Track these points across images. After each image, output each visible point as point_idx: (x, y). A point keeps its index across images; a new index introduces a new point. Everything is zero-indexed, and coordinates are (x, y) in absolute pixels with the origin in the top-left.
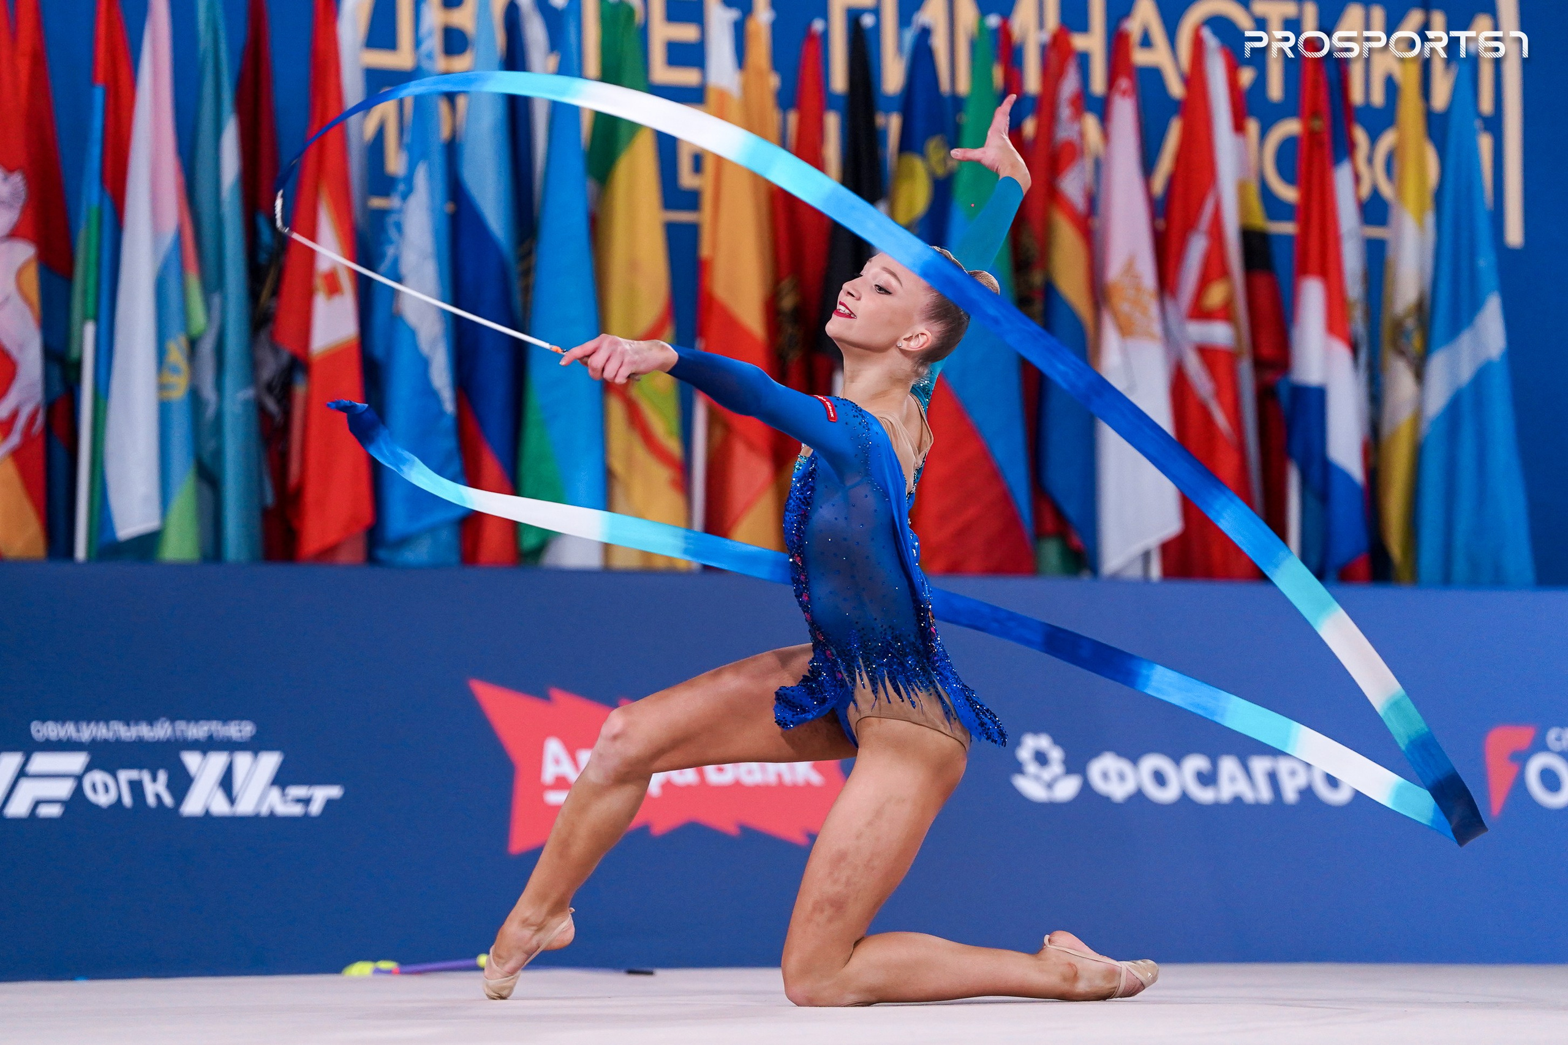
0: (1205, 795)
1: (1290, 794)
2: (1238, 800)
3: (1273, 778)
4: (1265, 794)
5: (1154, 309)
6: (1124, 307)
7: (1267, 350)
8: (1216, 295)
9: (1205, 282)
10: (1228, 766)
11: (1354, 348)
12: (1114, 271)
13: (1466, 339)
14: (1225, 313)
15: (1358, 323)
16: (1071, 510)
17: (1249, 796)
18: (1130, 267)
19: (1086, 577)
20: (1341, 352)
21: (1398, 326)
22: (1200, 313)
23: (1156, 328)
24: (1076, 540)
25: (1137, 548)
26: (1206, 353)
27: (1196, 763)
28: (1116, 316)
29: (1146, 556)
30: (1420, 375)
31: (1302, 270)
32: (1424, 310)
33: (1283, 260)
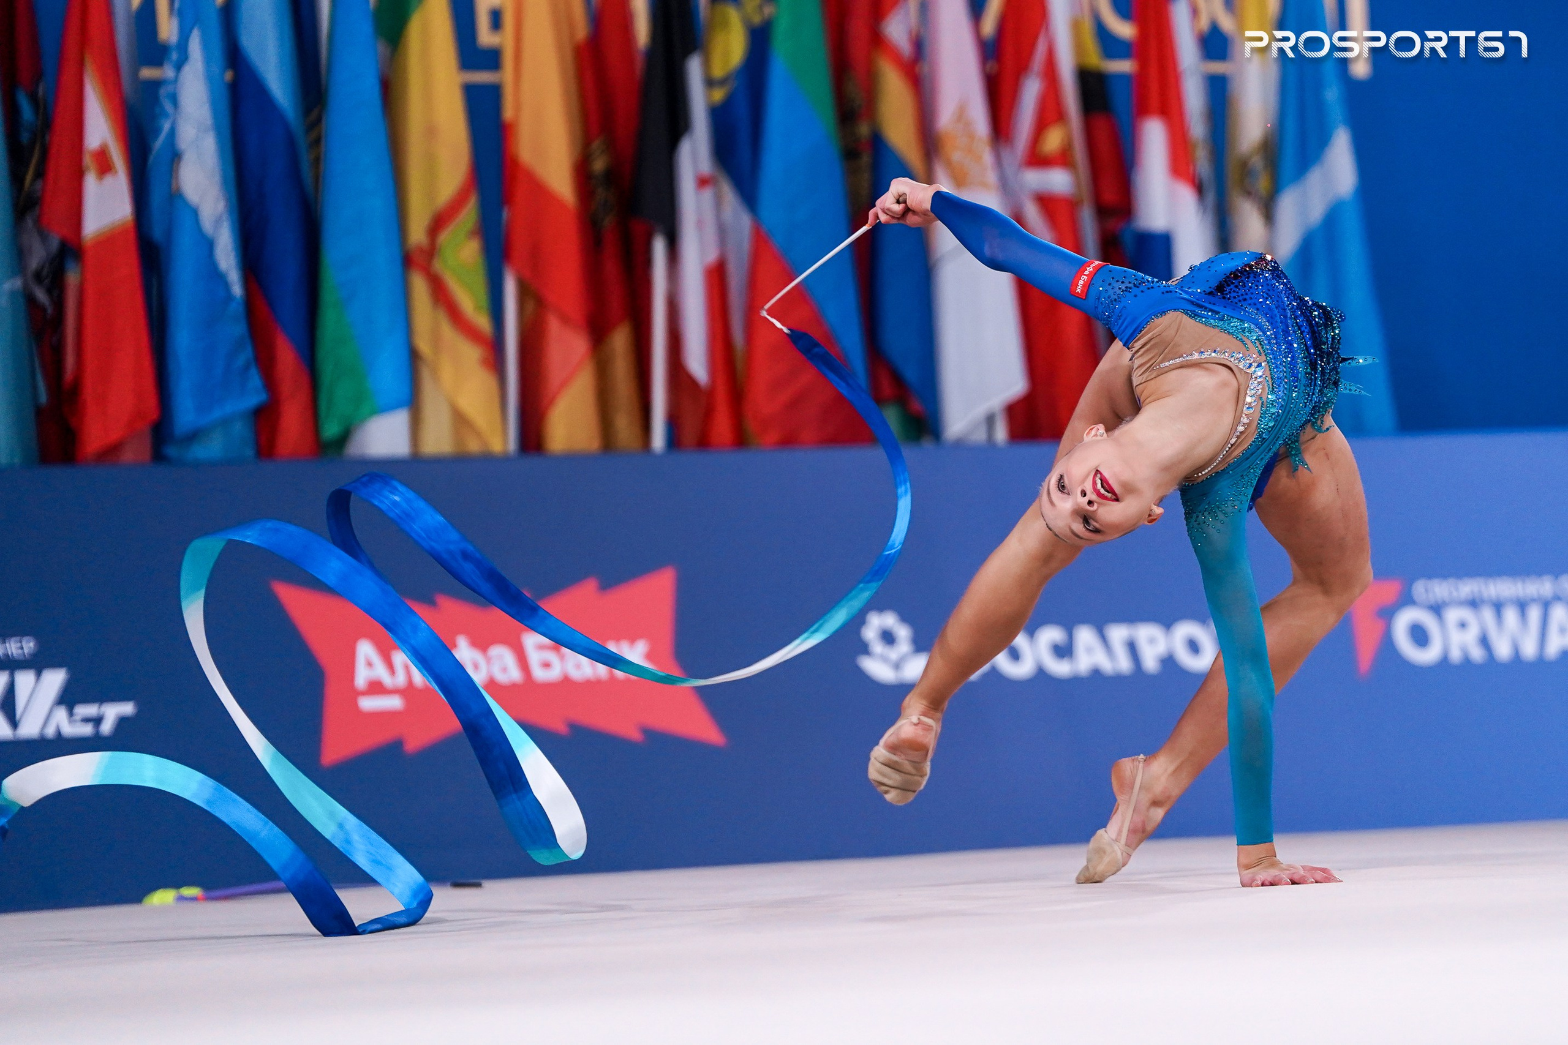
0: (1060, 668)
1: (1150, 662)
2: (1096, 673)
3: (1132, 647)
4: (1124, 664)
5: (987, 157)
6: (956, 156)
7: (1110, 196)
8: (1053, 140)
9: (1041, 126)
10: (1085, 636)
11: (1199, 189)
12: (945, 118)
13: (1314, 177)
14: (1063, 159)
15: (1202, 163)
16: (911, 374)
17: (1107, 666)
18: (961, 114)
19: (927, 444)
20: (1186, 195)
21: (1245, 169)
22: (1037, 159)
23: (991, 177)
24: (917, 405)
25: (980, 411)
26: (1046, 202)
27: (1050, 635)
28: (949, 164)
29: (990, 420)
30: (1269, 214)
31: (1142, 110)
32: (1271, 148)
33: (1122, 100)
